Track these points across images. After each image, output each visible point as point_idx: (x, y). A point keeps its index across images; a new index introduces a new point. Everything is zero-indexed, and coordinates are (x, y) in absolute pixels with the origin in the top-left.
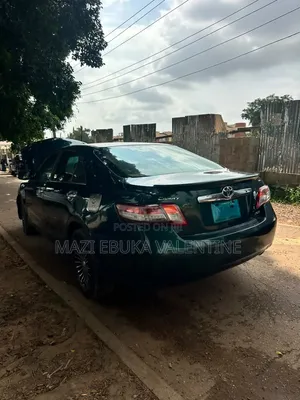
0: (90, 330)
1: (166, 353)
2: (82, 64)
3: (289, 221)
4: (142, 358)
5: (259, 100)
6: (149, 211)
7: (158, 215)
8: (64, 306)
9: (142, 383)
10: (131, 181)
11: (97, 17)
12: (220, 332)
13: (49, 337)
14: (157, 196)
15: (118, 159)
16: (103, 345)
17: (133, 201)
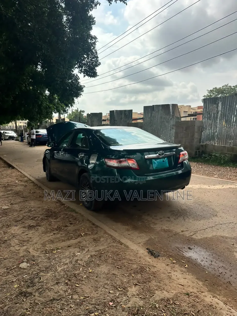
0: (90, 222)
1: (128, 230)
2: (84, 76)
3: (216, 176)
4: (116, 231)
5: (216, 88)
6: (120, 162)
7: (125, 164)
8: (76, 213)
9: (115, 238)
10: (112, 148)
11: (94, 47)
12: (156, 224)
13: (70, 224)
14: (125, 155)
15: (106, 136)
16: (97, 227)
17: (113, 157)
